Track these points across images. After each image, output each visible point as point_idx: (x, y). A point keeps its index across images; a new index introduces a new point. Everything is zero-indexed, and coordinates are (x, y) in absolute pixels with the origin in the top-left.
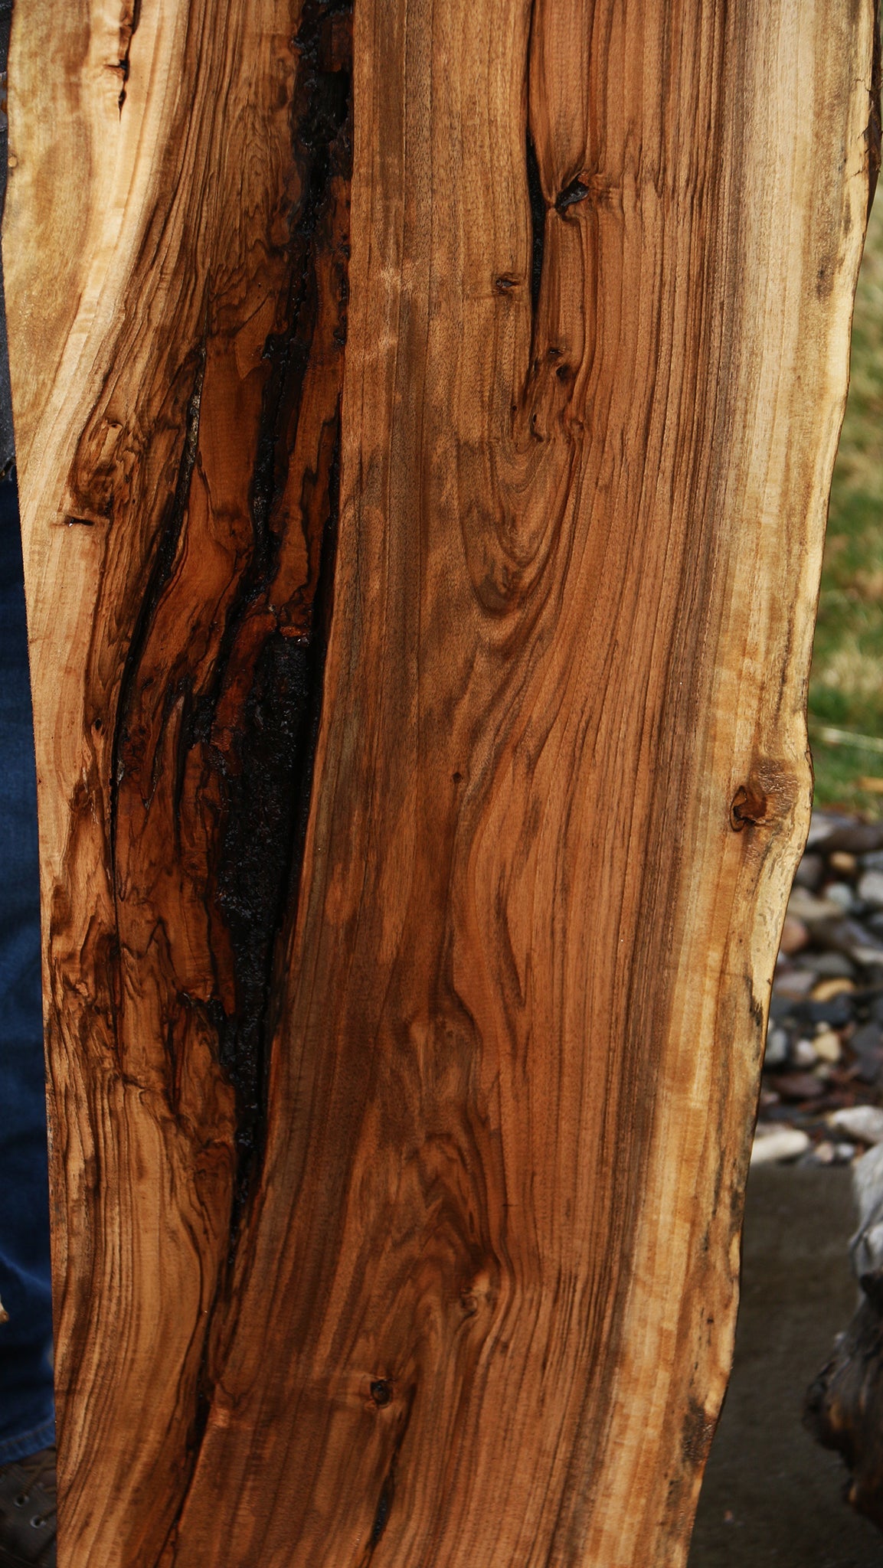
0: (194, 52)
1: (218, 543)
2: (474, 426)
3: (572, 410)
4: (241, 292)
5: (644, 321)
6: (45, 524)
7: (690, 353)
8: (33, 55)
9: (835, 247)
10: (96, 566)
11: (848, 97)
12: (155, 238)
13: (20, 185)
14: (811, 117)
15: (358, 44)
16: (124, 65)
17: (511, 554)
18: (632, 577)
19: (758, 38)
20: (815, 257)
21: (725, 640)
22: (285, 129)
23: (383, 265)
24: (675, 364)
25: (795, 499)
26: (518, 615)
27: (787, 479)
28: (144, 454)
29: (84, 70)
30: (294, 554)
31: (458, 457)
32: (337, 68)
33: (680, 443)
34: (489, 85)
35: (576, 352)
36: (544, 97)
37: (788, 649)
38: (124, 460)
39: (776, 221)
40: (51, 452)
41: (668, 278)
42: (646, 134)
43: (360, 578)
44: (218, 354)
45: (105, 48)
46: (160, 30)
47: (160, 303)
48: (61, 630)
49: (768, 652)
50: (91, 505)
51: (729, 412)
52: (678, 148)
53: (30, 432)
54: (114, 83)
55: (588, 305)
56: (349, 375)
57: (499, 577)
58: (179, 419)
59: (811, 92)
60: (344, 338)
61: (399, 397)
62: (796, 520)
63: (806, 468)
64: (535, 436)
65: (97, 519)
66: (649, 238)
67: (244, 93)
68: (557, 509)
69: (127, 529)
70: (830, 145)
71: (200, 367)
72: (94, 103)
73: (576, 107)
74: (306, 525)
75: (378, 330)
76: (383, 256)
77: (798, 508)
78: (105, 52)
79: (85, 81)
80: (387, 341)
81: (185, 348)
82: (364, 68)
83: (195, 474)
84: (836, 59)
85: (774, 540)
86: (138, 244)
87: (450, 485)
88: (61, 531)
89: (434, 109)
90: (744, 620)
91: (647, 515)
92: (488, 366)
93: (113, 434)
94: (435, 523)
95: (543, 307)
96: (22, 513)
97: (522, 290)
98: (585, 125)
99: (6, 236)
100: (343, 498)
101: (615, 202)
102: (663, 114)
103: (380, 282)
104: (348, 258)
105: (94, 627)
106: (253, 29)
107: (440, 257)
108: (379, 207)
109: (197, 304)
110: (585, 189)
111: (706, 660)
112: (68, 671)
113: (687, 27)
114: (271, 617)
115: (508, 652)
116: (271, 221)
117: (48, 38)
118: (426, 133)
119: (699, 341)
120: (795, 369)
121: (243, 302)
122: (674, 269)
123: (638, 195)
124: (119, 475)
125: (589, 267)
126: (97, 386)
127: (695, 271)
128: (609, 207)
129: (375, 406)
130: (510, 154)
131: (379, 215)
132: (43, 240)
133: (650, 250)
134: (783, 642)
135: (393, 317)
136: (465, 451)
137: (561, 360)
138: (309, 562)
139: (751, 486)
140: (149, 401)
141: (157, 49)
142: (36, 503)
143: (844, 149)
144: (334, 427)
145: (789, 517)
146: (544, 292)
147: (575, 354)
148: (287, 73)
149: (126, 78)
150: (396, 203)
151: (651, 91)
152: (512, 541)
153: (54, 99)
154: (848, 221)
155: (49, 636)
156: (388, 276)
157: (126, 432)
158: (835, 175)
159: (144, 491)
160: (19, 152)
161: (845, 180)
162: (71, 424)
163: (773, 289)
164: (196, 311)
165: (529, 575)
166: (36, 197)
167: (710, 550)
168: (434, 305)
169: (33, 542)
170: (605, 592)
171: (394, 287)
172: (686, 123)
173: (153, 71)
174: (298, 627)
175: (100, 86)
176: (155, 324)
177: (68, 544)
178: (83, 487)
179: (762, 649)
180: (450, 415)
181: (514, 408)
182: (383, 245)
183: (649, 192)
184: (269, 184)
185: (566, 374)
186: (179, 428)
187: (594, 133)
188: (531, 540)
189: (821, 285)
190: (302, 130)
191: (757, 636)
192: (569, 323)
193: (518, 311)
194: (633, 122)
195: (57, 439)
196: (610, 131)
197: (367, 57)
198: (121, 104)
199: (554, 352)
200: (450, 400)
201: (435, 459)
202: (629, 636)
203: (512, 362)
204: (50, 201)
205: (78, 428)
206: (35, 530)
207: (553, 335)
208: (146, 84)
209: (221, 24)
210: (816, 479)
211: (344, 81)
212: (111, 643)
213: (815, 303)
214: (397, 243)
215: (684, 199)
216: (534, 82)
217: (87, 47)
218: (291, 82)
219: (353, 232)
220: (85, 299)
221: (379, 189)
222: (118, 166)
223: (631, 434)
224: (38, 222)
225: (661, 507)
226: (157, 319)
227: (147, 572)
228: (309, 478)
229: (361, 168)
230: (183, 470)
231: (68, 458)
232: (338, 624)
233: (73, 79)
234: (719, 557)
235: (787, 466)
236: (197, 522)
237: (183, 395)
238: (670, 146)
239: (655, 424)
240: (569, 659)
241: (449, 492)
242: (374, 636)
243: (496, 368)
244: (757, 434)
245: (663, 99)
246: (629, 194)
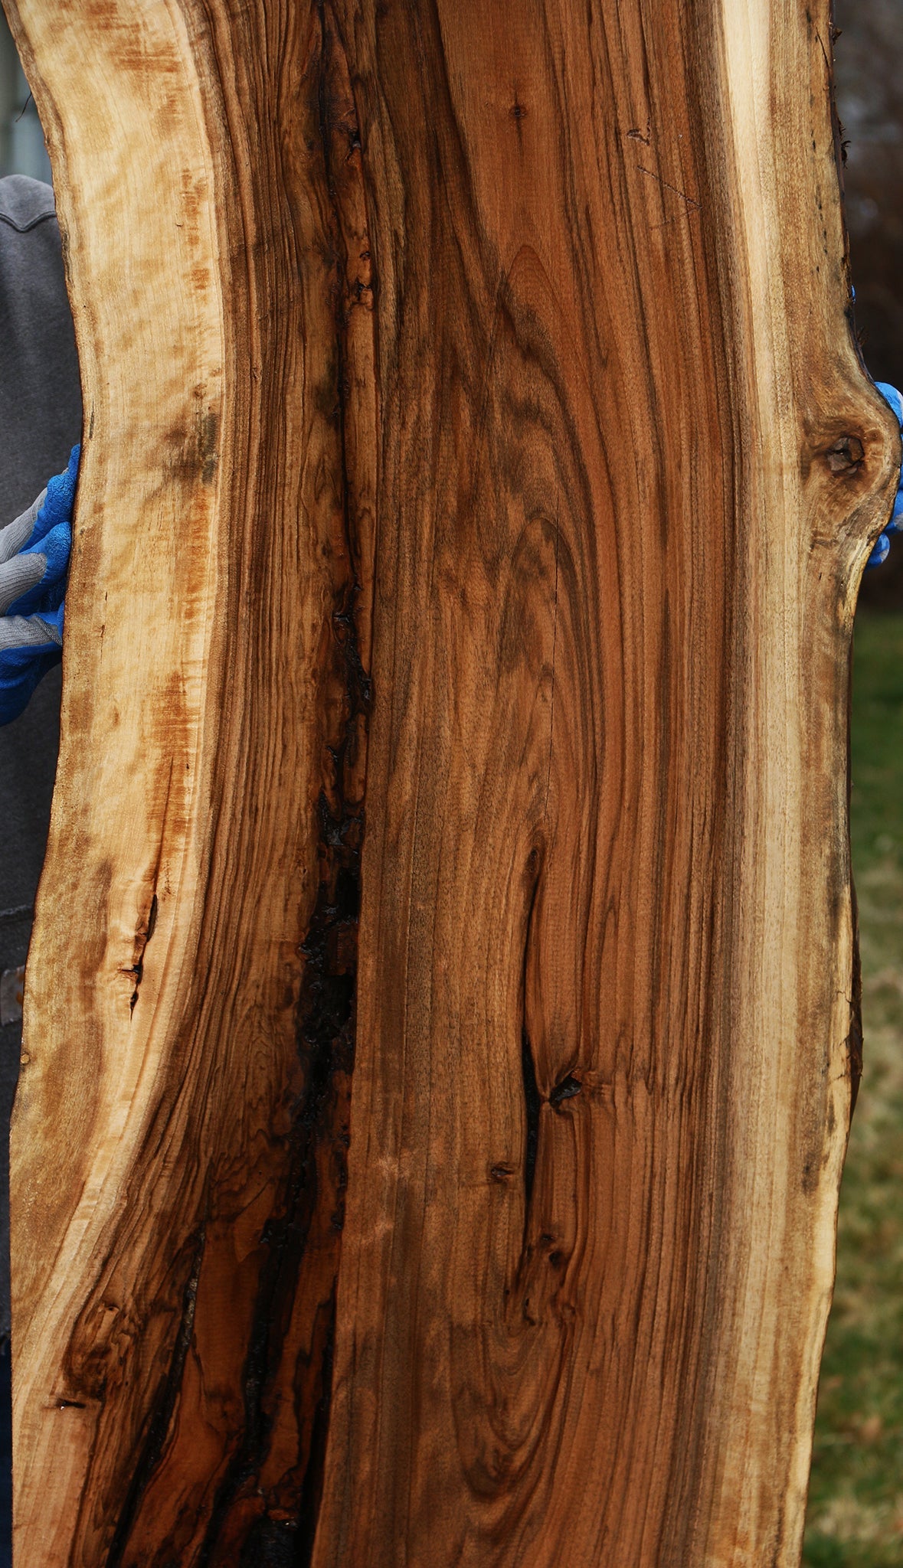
0: (205, 958)
1: (209, 1425)
2: (467, 1309)
3: (564, 1294)
4: (242, 1179)
5: (635, 1212)
6: (36, 1407)
7: (679, 1241)
8: (50, 962)
9: (820, 1144)
10: (86, 1449)
11: (830, 1008)
12: (160, 1128)
13: (31, 1080)
14: (795, 1024)
15: (362, 950)
16: (138, 969)
17: (502, 1437)
18: (622, 1462)
19: (743, 952)
20: (801, 1154)
21: (716, 1528)
22: (290, 1026)
23: (381, 1154)
24: (665, 1252)
25: (784, 1387)
26: (508, 1499)
27: (776, 1367)
28: (139, 1338)
29: (99, 975)
30: (285, 1436)
31: (451, 1340)
32: (342, 971)
33: (670, 1329)
34: (487, 989)
35: (568, 1239)
36: (540, 999)
37: (779, 1539)
38: (119, 1342)
39: (762, 1119)
40: (47, 1336)
41: (658, 1170)
42: (637, 1036)
43: (350, 1461)
44: (217, 1238)
45: (120, 954)
46: (174, 938)
47: (162, 1190)
48: (47, 1514)
49: (759, 1541)
50: (83, 1388)
51: (719, 1300)
52: (667, 1049)
53: (27, 1316)
54: (127, 986)
55: (581, 1194)
56: (345, 1259)
57: (490, 1460)
58: (175, 1302)
59: (794, 1001)
60: (342, 1223)
61: (394, 1280)
62: (785, 1408)
63: (795, 1357)
64: (528, 1320)
65: (89, 1402)
66: (640, 1132)
67: (252, 994)
68: (548, 1393)
69: (119, 1412)
70: (813, 1049)
71: (199, 1251)
72: (106, 1004)
73: (570, 1009)
74: (297, 1407)
75: (375, 1216)
76: (382, 1145)
77: (788, 1396)
78: (120, 958)
79: (99, 984)
80: (383, 1226)
81: (185, 1233)
82: (368, 971)
83: (190, 1356)
84: (818, 972)
85: (763, 1427)
86: (143, 1133)
87: (443, 1366)
88: (52, 1414)
89: (434, 1010)
90: (734, 1508)
91: (637, 1400)
92: (483, 1251)
93: (109, 1317)
94: (426, 1405)
95: (537, 1195)
96: (14, 1396)
97: (517, 1178)
98: (578, 1025)
99: (14, 1128)
100: (336, 1379)
101: (607, 1097)
102: (653, 1018)
103: (378, 1170)
104: (348, 1147)
105: (80, 1512)
106: (262, 936)
107: (437, 1147)
108: (378, 1099)
109: (198, 1190)
110: (578, 1084)
111: (696, 1548)
112: (51, 1557)
113: (676, 940)
114: (260, 1500)
115: (497, 1537)
116: (274, 1111)
117: (66, 945)
118: (426, 1032)
119: (689, 1230)
120: (782, 1260)
121: (243, 1188)
122: (664, 1162)
123: (629, 1091)
124: (113, 1358)
125: (581, 1157)
126: (95, 1271)
127: (684, 1163)
128: (601, 1102)
129: (370, 1289)
130: (506, 1051)
131: (378, 1107)
132: (50, 1132)
133: (641, 1144)
134: (773, 1532)
135: (390, 1203)
136: (457, 1333)
137: (554, 1246)
138: (300, 1443)
139: (741, 1374)
140: (147, 1284)
141: (169, 955)
142: (28, 1387)
143: (827, 1054)
144: (329, 1309)
145: (779, 1404)
146: (538, 1181)
147: (567, 1240)
148: (294, 977)
149: (138, 982)
150: (396, 1096)
151: (642, 996)
152: (503, 1423)
153: (68, 1001)
154: (832, 1121)
155: (34, 1521)
156: (386, 1164)
157: (122, 1314)
158: (819, 1078)
159: (137, 1374)
160: (31, 1050)
161: (828, 1083)
162: (68, 1307)
163: (761, 1183)
164: (196, 1197)
165: (520, 1457)
166: (46, 1091)
167: (700, 1436)
168: (430, 1192)
169: (23, 1426)
170: (595, 1477)
171: (392, 1175)
172: (675, 1026)
173: (165, 975)
174: (287, 1510)
175: (113, 989)
176: (156, 1210)
177: (58, 1428)
178: (77, 1370)
179: (753, 1538)
180: (444, 1298)
181: (507, 1292)
182: (382, 1134)
183: (640, 1089)
184: (273, 1077)
185: (559, 1260)
186: (175, 1310)
187: (587, 1033)
188: (523, 1422)
189: (807, 1180)
190: (306, 1028)
191: (748, 1525)
192: (562, 1211)
193: (512, 1199)
194: (624, 1024)
195: (54, 1323)
196: (602, 1032)
197: (370, 962)
198: (133, 1004)
199: (547, 1239)
200: (444, 1284)
201: (428, 1341)
202: (620, 1521)
203: (506, 1247)
204: (59, 1095)
205: (74, 1311)
206: (26, 1414)
207: (546, 1222)
208: (158, 987)
209: (232, 932)
210: (804, 1368)
211: (349, 983)
212: (96, 1528)
213: (801, 1197)
214: (396, 1134)
215: (673, 1096)
216: (530, 987)
217: (102, 954)
218: (297, 984)
219: (353, 1122)
220: (89, 1186)
221: (379, 1083)
222: (127, 1063)
223: (622, 1319)
224: (47, 1115)
225: (652, 1393)
226: (158, 1205)
227: (137, 1455)
228: (303, 1359)
229: (362, 1064)
230: (178, 1352)
231: (63, 1342)
232: (326, 1508)
233: (88, 982)
234: (710, 1443)
235: (776, 1356)
236: (189, 1403)
237: (181, 1278)
238: (660, 1047)
239: (646, 1311)
240: (559, 1544)
241: (442, 1375)
242: (363, 1520)
243: (490, 1253)
244: (746, 1322)
245: (653, 1004)
246: (620, 1090)
